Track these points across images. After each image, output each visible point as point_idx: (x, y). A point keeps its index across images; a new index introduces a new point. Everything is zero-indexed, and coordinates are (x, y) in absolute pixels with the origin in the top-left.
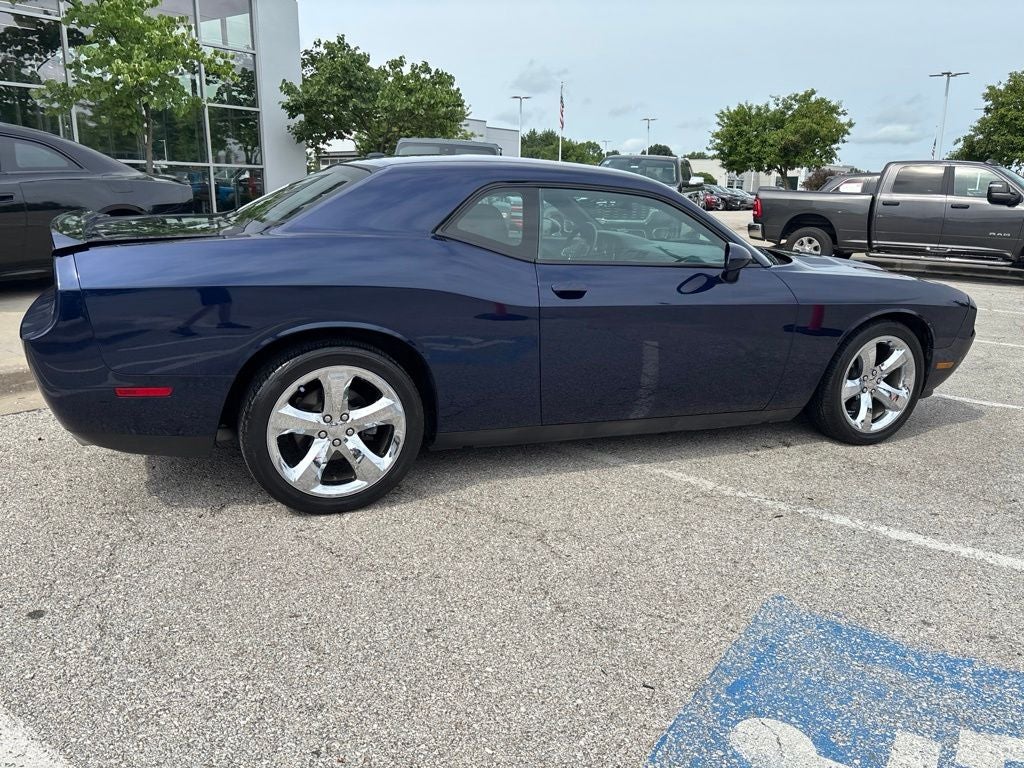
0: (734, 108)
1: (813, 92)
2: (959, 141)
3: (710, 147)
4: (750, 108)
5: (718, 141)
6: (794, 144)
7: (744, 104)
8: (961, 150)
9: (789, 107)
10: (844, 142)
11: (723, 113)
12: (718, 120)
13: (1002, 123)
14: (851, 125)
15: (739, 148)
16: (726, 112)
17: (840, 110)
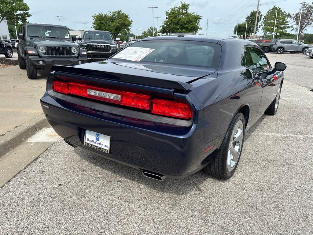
0: (97, 14)
1: (121, 11)
2: (161, 27)
3: (92, 27)
4: (102, 15)
5: (95, 25)
6: (119, 27)
7: (100, 13)
8: (162, 29)
9: (114, 15)
10: (131, 26)
11: (94, 16)
12: (93, 18)
13: (172, 22)
14: (132, 21)
15: (102, 28)
16: (95, 16)
17: (128, 17)
